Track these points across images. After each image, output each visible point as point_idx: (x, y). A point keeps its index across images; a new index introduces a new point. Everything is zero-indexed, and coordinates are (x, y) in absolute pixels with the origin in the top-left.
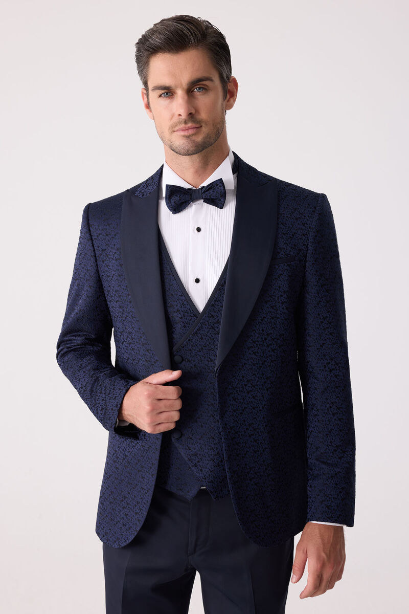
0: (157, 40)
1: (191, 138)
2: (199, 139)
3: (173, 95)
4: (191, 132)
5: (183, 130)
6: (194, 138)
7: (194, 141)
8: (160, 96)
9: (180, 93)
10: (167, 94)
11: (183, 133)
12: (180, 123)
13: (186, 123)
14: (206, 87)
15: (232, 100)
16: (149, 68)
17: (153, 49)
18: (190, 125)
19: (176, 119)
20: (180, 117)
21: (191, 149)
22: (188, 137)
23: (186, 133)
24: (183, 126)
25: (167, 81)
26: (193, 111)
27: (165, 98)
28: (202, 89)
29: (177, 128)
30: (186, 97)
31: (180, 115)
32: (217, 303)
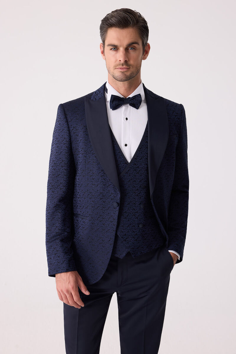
0: (113, 20)
1: (124, 73)
2: (128, 74)
3: (117, 50)
4: (125, 70)
5: (120, 69)
6: (125, 73)
7: (125, 75)
8: (111, 49)
9: (122, 49)
10: (115, 49)
11: (120, 70)
12: (120, 65)
13: (123, 65)
14: (135, 48)
15: (146, 56)
16: (107, 34)
17: (111, 25)
18: (124, 66)
19: (118, 62)
20: (120, 62)
21: (123, 79)
22: (123, 72)
23: (122, 70)
24: (121, 66)
25: (116, 43)
26: (127, 60)
27: (114, 51)
28: (133, 49)
29: (117, 67)
30: (124, 52)
31: (120, 61)
32: (138, 158)
